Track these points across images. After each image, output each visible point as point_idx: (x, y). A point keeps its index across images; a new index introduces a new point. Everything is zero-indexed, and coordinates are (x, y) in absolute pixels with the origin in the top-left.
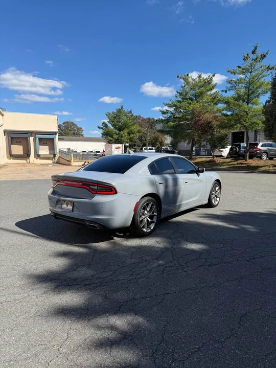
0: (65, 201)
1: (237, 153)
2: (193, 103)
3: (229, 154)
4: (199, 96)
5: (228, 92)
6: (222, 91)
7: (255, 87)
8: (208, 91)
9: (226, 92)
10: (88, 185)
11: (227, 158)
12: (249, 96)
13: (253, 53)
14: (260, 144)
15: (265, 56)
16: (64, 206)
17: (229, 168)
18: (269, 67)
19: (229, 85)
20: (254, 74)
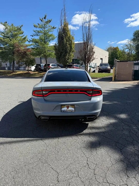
0: (65, 105)
1: (40, 69)
2: (13, 40)
3: (35, 69)
4: (14, 36)
5: (34, 36)
6: (31, 35)
7: (48, 36)
8: (20, 34)
9: (33, 36)
10: (86, 91)
11: (34, 71)
12: (45, 40)
13: (45, 18)
14: (51, 65)
15: (50, 21)
16: (65, 109)
17: (40, 76)
18: (54, 27)
19: (34, 33)
20: (46, 29)
